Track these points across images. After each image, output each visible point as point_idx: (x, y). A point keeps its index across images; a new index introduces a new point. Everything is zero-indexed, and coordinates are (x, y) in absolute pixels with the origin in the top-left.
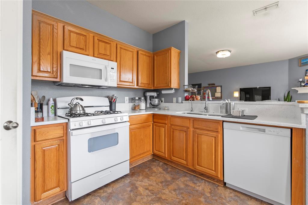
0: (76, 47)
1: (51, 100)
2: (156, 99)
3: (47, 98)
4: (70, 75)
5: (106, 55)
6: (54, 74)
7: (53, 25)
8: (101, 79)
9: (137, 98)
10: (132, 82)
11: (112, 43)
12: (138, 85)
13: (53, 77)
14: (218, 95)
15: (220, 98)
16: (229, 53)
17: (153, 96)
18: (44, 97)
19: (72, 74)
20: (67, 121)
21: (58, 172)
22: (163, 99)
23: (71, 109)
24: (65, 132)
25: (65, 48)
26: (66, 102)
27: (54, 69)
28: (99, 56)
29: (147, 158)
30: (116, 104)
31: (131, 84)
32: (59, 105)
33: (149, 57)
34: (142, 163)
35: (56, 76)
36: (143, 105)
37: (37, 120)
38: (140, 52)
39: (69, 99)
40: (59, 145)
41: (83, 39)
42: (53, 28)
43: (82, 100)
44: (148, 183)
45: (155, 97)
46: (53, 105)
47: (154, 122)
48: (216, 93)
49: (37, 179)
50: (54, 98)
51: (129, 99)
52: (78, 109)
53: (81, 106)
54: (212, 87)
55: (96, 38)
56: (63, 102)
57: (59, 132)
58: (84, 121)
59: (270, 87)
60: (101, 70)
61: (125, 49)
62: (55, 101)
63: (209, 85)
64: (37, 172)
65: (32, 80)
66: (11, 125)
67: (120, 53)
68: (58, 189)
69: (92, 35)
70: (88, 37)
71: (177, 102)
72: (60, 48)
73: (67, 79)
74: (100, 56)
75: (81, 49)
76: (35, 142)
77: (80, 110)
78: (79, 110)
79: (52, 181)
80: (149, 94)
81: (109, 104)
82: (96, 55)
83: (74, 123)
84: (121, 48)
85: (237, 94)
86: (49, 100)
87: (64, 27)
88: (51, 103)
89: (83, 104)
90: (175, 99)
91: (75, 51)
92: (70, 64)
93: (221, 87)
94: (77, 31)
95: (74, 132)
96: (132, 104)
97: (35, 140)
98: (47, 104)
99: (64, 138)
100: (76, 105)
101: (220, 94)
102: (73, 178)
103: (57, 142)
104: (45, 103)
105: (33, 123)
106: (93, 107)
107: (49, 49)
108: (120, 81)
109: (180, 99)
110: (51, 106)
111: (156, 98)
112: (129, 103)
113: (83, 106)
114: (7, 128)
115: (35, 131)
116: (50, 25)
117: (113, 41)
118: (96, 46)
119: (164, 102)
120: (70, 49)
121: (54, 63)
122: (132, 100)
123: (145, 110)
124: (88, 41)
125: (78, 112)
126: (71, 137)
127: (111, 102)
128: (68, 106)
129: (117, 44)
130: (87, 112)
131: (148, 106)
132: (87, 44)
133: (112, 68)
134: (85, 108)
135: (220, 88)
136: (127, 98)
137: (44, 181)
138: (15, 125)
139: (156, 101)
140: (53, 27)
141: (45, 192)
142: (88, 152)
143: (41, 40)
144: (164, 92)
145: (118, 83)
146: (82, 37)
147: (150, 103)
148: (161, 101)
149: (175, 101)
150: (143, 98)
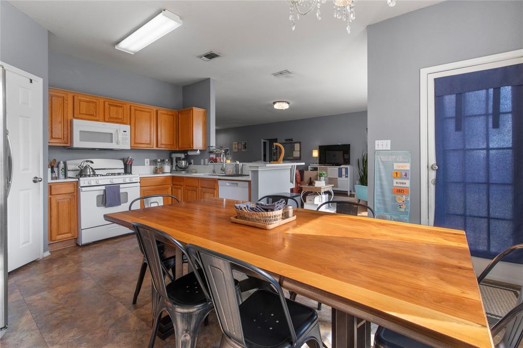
0: (86, 114)
1: (62, 162)
2: (184, 161)
3: (57, 161)
4: (80, 140)
5: (118, 119)
6: (65, 140)
7: (63, 97)
8: (112, 142)
9: (159, 160)
10: (150, 144)
11: (125, 106)
12: (157, 146)
13: (64, 142)
14: (296, 154)
15: (298, 159)
16: (288, 105)
17: (180, 158)
18: (55, 160)
19: (82, 139)
20: (77, 180)
21: (70, 220)
22: (192, 161)
23: (81, 171)
24: (76, 189)
25: (75, 116)
26: (76, 165)
27: (65, 136)
28: (110, 120)
30: (133, 167)
31: (148, 146)
32: (70, 167)
33: (173, 115)
35: (66, 142)
36: (167, 168)
37: (52, 179)
38: (159, 112)
39: (79, 162)
40: (70, 199)
42: (63, 100)
43: (92, 162)
46: (64, 167)
47: (173, 185)
48: (294, 152)
49: (52, 224)
50: (64, 160)
51: (150, 161)
52: (88, 171)
53: (91, 168)
54: (289, 143)
55: (107, 103)
56: (73, 165)
57: (70, 189)
58: (93, 181)
59: (349, 145)
60: (112, 134)
61: (141, 111)
62: (65, 163)
63: (286, 140)
64: (53, 218)
65: (49, 146)
66: (37, 180)
67: (135, 114)
68: (70, 235)
69: (102, 100)
70: (98, 103)
71: (204, 164)
72: (70, 116)
73: (77, 143)
74: (112, 120)
75: (91, 116)
76: (51, 195)
77: (90, 172)
79: (65, 227)
80: (174, 156)
81: (123, 167)
82: (107, 120)
83: (83, 181)
84: (136, 110)
85: (316, 154)
86: (59, 163)
87: (73, 97)
88: (62, 165)
89: (94, 166)
90: (202, 161)
91: (84, 118)
92: (80, 131)
93: (300, 143)
94: (86, 99)
95: (83, 189)
96: (153, 167)
97: (51, 194)
98: (58, 167)
99: (75, 194)
100: (86, 167)
101: (299, 152)
102: (83, 226)
103: (68, 197)
104: (55, 165)
105: (50, 181)
106: (105, 169)
107: (59, 119)
108: (135, 143)
109: (207, 160)
110: (61, 168)
111: (183, 159)
112: (150, 165)
113: (94, 168)
114: (35, 182)
115: (50, 187)
116: (60, 97)
117: (126, 104)
118: (107, 110)
119: (194, 165)
120: (80, 116)
121: (65, 130)
122: (154, 162)
124: (98, 107)
125: (88, 173)
126: (81, 193)
127: (125, 165)
128: (79, 168)
129: (130, 106)
130: (97, 173)
131: (174, 168)
132: (97, 109)
133: (124, 131)
134: (95, 171)
135: (298, 145)
136: (147, 161)
137: (58, 226)
138: (40, 180)
139: (183, 163)
140: (64, 98)
141: (59, 235)
143: (53, 112)
144: (190, 153)
145: (133, 145)
146: (91, 104)
147: (177, 165)
148: (190, 164)
149: (202, 163)
150: (167, 160)
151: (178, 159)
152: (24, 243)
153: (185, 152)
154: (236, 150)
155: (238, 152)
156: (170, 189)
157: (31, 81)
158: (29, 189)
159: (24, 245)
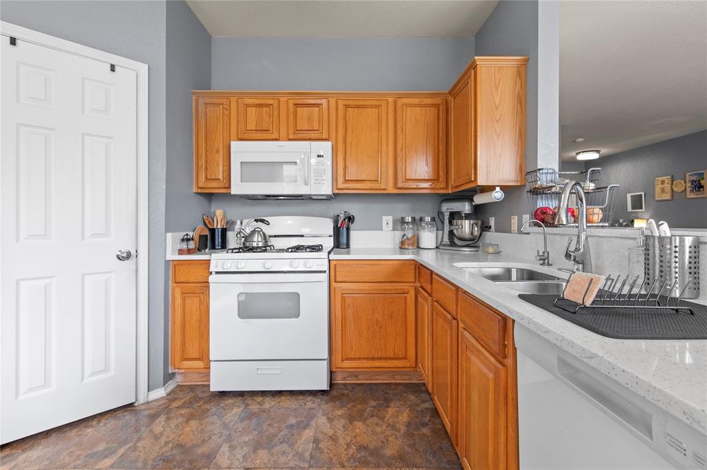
0: (256, 130)
2: (467, 222)
4: (241, 181)
5: (311, 130)
6: (224, 182)
7: (222, 104)
8: (297, 181)
9: (409, 219)
10: (378, 181)
11: (324, 101)
12: (396, 186)
13: (223, 186)
17: (459, 213)
19: (244, 179)
20: (206, 257)
22: (492, 222)
25: (240, 136)
27: (225, 174)
28: (296, 137)
29: (407, 377)
30: (352, 233)
31: (375, 186)
33: (436, 105)
34: (385, 384)
35: (227, 185)
36: (428, 238)
37: (181, 251)
41: (266, 112)
42: (223, 111)
44: (335, 432)
45: (463, 215)
47: (419, 285)
51: (395, 222)
52: (256, 239)
53: (264, 233)
55: (291, 104)
57: (203, 274)
60: (295, 163)
61: (357, 107)
69: (283, 99)
71: (520, 231)
74: (299, 136)
76: (175, 282)
78: (257, 241)
80: (447, 208)
82: (291, 137)
84: (347, 107)
87: (238, 101)
90: (514, 221)
91: (253, 138)
92: (242, 163)
94: (257, 102)
96: (398, 235)
100: (253, 232)
107: (217, 144)
108: (346, 181)
111: (468, 217)
112: (394, 229)
113: (268, 233)
115: (174, 268)
116: (218, 105)
118: (291, 118)
119: (496, 232)
120: (247, 136)
121: (224, 163)
122: (400, 223)
123: (434, 251)
124: (276, 114)
127: (337, 229)
131: (446, 240)
133: (318, 156)
134: (270, 239)
136: (388, 220)
138: (126, 255)
139: (466, 227)
140: (223, 107)
141: (185, 360)
142: (239, 316)
144: (479, 199)
145: (341, 185)
146: (265, 109)
147: (451, 233)
148: (485, 228)
149: (514, 227)
150: (428, 219)
151: (454, 216)
152: (93, 374)
153: (467, 195)
154: (667, 196)
155: (672, 199)
156: (412, 293)
157: (113, 68)
158: (111, 272)
159: (94, 378)
